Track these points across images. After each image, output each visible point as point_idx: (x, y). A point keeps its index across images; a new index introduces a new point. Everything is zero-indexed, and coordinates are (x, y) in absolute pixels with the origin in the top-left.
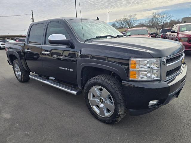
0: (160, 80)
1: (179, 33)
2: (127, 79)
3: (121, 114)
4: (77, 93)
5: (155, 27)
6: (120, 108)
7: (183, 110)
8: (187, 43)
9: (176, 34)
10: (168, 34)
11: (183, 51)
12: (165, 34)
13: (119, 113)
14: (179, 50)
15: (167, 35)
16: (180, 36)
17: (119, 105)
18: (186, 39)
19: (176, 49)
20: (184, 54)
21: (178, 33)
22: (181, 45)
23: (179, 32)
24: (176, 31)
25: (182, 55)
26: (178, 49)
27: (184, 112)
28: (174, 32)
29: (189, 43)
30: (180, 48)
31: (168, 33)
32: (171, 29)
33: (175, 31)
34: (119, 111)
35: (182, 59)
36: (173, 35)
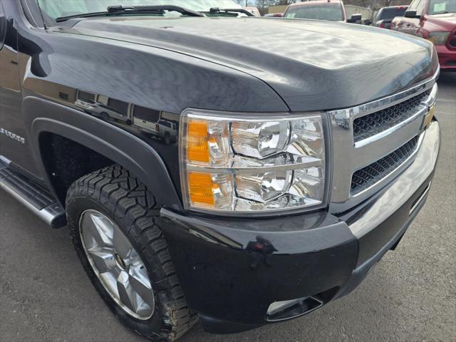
0: (322, 211)
1: (426, 20)
2: (176, 207)
3: (174, 323)
4: (55, 221)
5: (368, 4)
6: (169, 305)
7: (411, 278)
8: (444, 49)
9: (416, 22)
10: (398, 23)
11: (432, 74)
12: (390, 22)
13: (167, 322)
14: (421, 70)
15: (395, 24)
16: (428, 26)
17: (164, 295)
18: (443, 37)
19: (408, 67)
20: (435, 87)
21: (422, 19)
22: (429, 49)
23: (426, 16)
24: (418, 14)
25: (428, 93)
26: (416, 68)
27: (413, 284)
28: (412, 15)
29: (449, 49)
30: (423, 65)
31: (397, 20)
32: (407, 8)
33: (415, 12)
34: (167, 314)
35: (425, 107)
36: (409, 25)
